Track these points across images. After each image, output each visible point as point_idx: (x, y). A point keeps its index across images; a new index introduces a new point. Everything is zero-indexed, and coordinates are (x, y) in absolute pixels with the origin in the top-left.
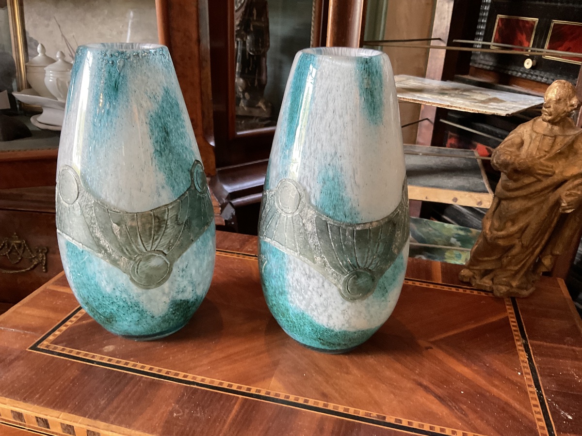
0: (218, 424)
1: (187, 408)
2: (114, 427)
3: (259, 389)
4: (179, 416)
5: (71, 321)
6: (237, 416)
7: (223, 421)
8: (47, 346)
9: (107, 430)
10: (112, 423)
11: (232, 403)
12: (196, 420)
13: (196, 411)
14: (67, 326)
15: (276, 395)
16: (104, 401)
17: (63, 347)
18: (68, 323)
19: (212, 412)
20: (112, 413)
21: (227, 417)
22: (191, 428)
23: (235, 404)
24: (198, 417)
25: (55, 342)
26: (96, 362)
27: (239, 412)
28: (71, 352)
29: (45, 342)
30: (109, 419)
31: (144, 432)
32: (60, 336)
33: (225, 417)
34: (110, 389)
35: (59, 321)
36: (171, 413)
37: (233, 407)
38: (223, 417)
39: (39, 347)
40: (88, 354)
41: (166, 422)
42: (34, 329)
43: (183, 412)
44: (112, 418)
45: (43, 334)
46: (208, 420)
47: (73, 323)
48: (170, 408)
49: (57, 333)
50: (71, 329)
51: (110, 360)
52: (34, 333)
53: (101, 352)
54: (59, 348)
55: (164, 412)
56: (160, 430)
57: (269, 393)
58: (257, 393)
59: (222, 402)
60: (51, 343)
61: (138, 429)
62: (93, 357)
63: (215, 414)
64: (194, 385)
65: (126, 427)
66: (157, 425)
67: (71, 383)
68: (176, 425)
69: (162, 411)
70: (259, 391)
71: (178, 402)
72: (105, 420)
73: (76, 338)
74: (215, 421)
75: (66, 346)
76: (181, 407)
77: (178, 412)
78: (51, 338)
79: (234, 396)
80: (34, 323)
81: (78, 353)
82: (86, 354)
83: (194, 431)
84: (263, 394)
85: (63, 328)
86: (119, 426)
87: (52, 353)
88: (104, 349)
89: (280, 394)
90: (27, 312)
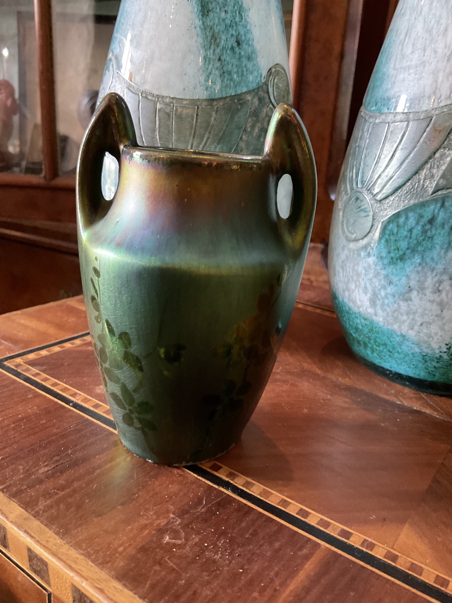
0: (256, 594)
1: (198, 533)
2: (36, 523)
3: (370, 540)
4: (175, 545)
5: (73, 344)
6: (307, 590)
7: (269, 591)
8: (18, 365)
9: (19, 527)
10: (36, 515)
11: (300, 553)
12: (209, 566)
13: (215, 546)
14: (64, 347)
15: (413, 567)
16: (46, 469)
17: (38, 372)
18: (68, 345)
19: (250, 561)
20: (47, 495)
21: (284, 584)
22: (189, 584)
23: (307, 557)
24: (214, 561)
25: (32, 363)
26: (72, 402)
27: (314, 581)
28: (45, 380)
29: (18, 360)
30: (37, 505)
31: (88, 555)
32: (46, 357)
33: (277, 582)
34: (70, 451)
35: (57, 339)
36: (161, 531)
37: (301, 565)
38: (272, 580)
39: (5, 363)
40: (69, 390)
41: (143, 549)
42: (15, 341)
43: (187, 539)
44: (42, 504)
45: (23, 349)
46: (235, 577)
47: (74, 346)
48: (163, 522)
49: (44, 353)
50: (66, 352)
51: (96, 406)
52: (12, 345)
53: (90, 392)
54: (32, 372)
55: (145, 527)
56: (122, 564)
57: (395, 558)
58: (364, 550)
59: (277, 545)
60: (25, 363)
61: (77, 546)
62: (74, 395)
63: (256, 567)
64: (227, 489)
65: (57, 533)
66: (121, 549)
67: (14, 423)
68: (160, 564)
69: (144, 521)
70: (371, 546)
71: (182, 513)
72: (27, 505)
73: (66, 364)
74: (251, 583)
75: (44, 371)
76: (185, 526)
77: (175, 534)
78: (31, 356)
79: (309, 540)
80: (22, 334)
81: (55, 385)
82: (66, 388)
83: (195, 593)
84: (379, 553)
85: (56, 349)
86: (46, 525)
87: (18, 374)
88: (97, 387)
89: (422, 569)
90: (22, 321)
